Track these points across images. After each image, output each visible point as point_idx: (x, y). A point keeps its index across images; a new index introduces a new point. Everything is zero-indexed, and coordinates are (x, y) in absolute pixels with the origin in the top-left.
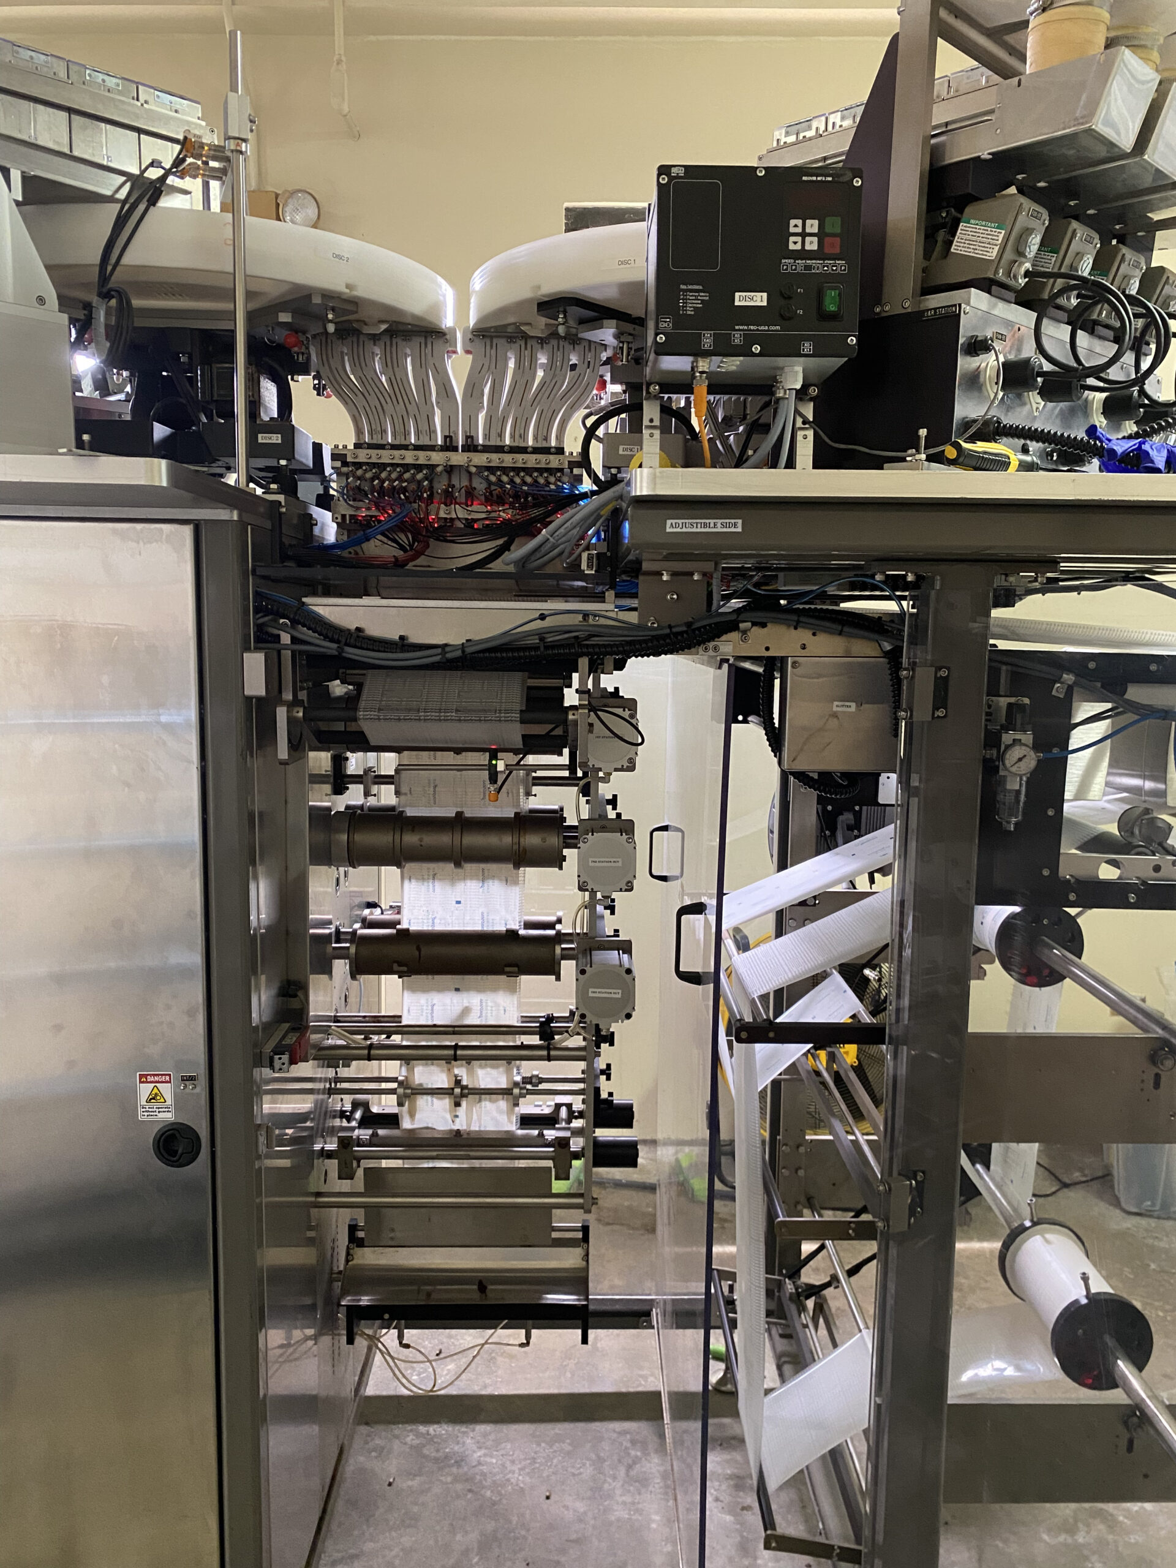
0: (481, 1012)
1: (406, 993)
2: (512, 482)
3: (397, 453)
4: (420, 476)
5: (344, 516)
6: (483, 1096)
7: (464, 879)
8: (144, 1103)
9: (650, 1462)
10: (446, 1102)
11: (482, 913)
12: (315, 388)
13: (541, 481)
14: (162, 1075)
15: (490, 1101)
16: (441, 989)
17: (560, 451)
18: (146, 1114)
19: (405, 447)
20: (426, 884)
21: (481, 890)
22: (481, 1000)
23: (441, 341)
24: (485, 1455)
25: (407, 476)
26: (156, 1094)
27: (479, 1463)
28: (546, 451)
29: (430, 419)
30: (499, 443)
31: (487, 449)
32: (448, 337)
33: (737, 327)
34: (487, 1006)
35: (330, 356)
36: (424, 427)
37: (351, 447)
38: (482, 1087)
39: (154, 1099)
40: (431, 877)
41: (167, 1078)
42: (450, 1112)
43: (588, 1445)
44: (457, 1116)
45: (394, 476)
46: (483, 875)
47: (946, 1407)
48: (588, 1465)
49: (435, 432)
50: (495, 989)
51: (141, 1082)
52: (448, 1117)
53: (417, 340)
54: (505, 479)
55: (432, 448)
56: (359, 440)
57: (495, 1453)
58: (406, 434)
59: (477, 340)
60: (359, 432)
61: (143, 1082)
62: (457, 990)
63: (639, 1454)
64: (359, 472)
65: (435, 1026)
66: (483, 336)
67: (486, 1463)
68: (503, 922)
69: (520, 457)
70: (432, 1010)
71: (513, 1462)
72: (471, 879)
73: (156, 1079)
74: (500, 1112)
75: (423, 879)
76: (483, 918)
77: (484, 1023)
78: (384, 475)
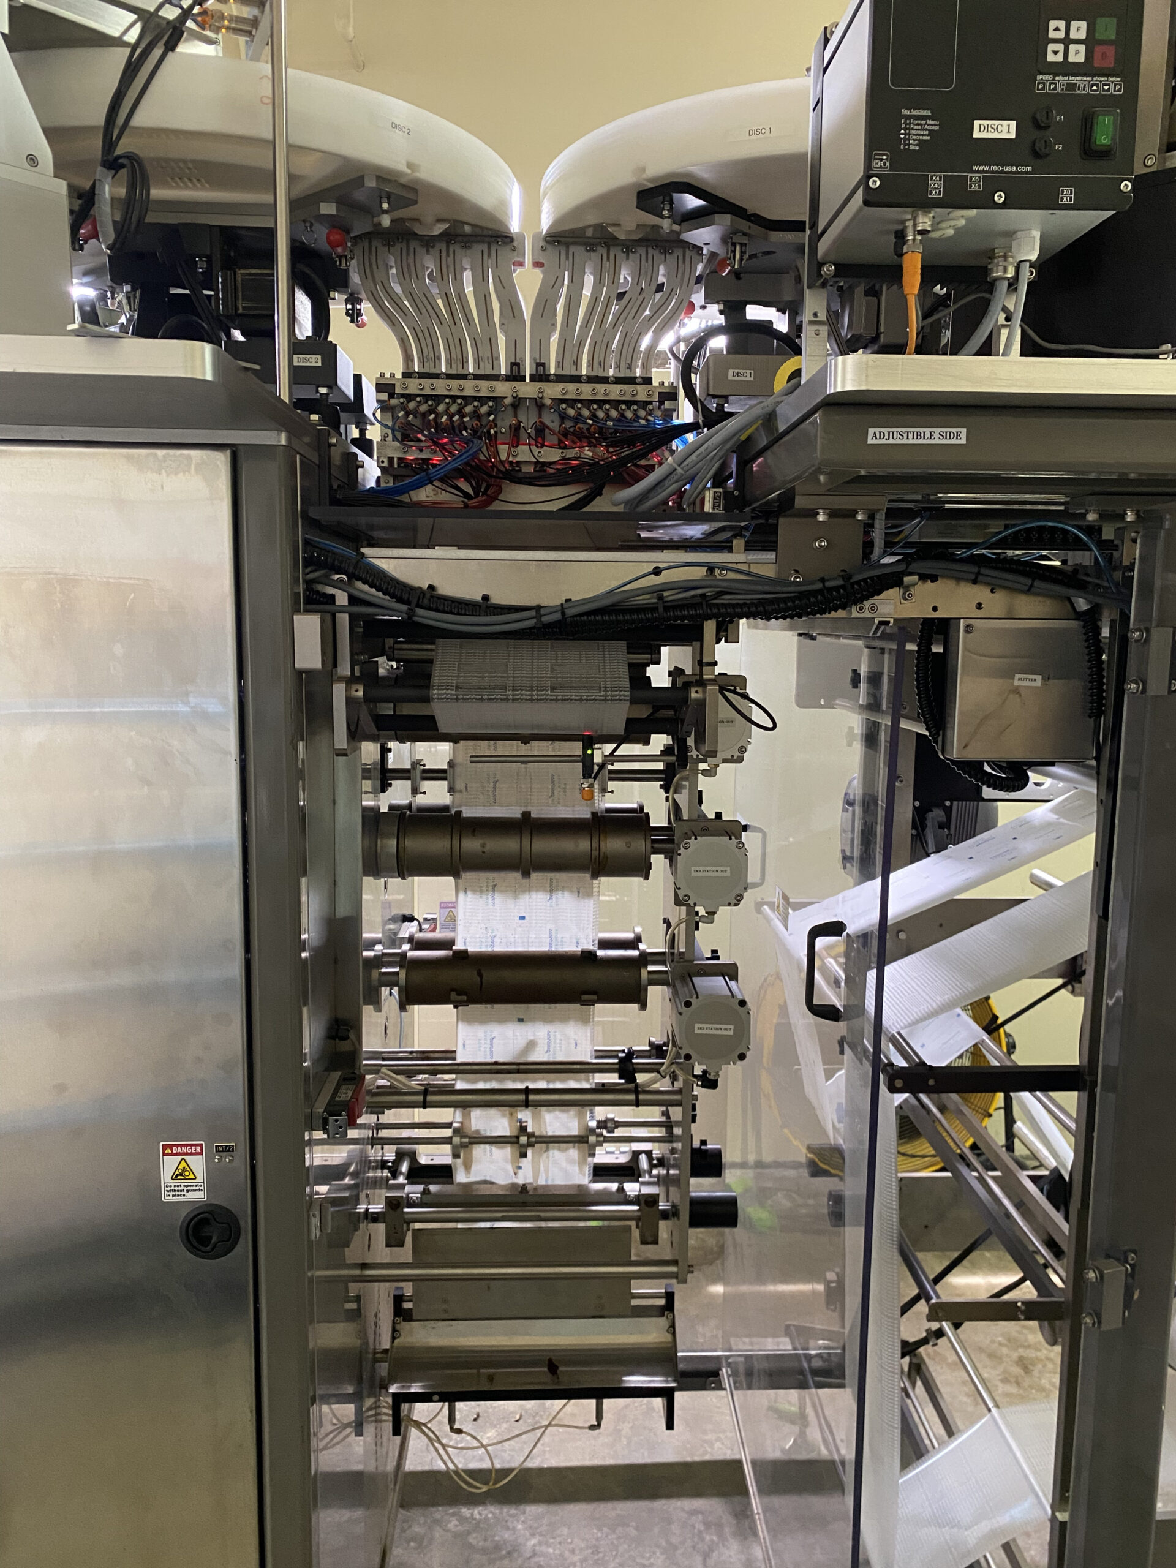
0: (549, 1046)
1: (460, 1025)
2: (594, 416)
3: (454, 383)
4: (484, 410)
5: (391, 460)
6: (551, 1145)
7: (529, 891)
8: (168, 1179)
9: (728, 1548)
10: (507, 1151)
11: (550, 930)
12: (347, 314)
13: (629, 414)
14: (191, 1145)
15: (559, 1149)
16: (501, 1020)
17: (648, 381)
18: (171, 1193)
19: (464, 377)
20: (484, 896)
21: (549, 903)
22: (549, 1033)
23: (508, 248)
24: (540, 1543)
25: (468, 409)
26: (184, 1168)
27: (534, 1554)
28: (631, 381)
29: (492, 343)
30: (574, 373)
31: (560, 379)
32: (515, 243)
33: (975, 168)
34: (555, 1039)
35: (375, 267)
36: (485, 352)
37: (399, 376)
38: (550, 1134)
39: (181, 1174)
40: (490, 888)
41: (198, 1149)
42: (512, 1163)
43: (656, 1530)
44: (520, 1168)
45: (453, 409)
46: (551, 885)
47: (1154, 1526)
48: (658, 1554)
49: (498, 358)
50: (564, 1019)
51: (164, 1154)
52: (510, 1168)
53: (478, 248)
54: (586, 413)
55: (496, 377)
56: (408, 368)
57: (552, 1540)
58: (464, 362)
59: (549, 248)
60: (408, 358)
61: (168, 1155)
62: (521, 1020)
63: (715, 1538)
64: (412, 405)
65: (496, 1063)
66: (558, 242)
67: (543, 1555)
68: (575, 941)
69: (601, 388)
70: (491, 1044)
71: (573, 1552)
72: (537, 891)
73: (184, 1150)
74: (570, 1161)
75: (481, 891)
76: (550, 937)
77: (551, 1059)
78: (441, 408)
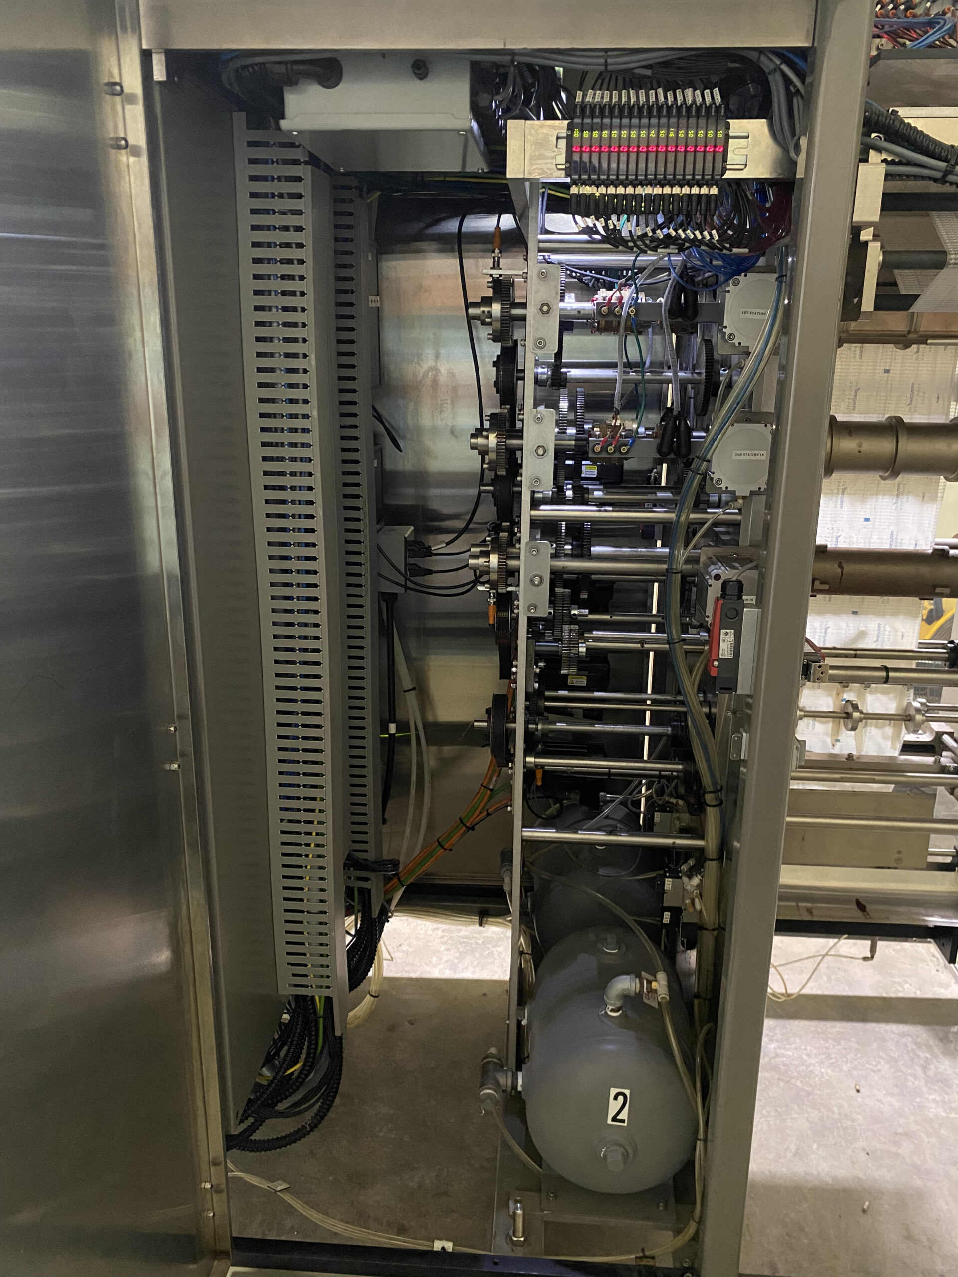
0: (878, 636)
6: (869, 721)
7: (877, 494)
9: (942, 1064)
10: (829, 725)
11: (892, 532)
15: (876, 726)
16: (837, 612)
20: (834, 499)
21: (894, 507)
22: (879, 625)
34: (884, 630)
38: (870, 712)
40: (840, 492)
42: (832, 735)
44: (838, 741)
46: (898, 490)
50: (895, 614)
52: (829, 740)
62: (855, 613)
67: (784, 1056)
70: (826, 633)
72: (884, 495)
74: (885, 737)
75: (832, 494)
76: (892, 538)
